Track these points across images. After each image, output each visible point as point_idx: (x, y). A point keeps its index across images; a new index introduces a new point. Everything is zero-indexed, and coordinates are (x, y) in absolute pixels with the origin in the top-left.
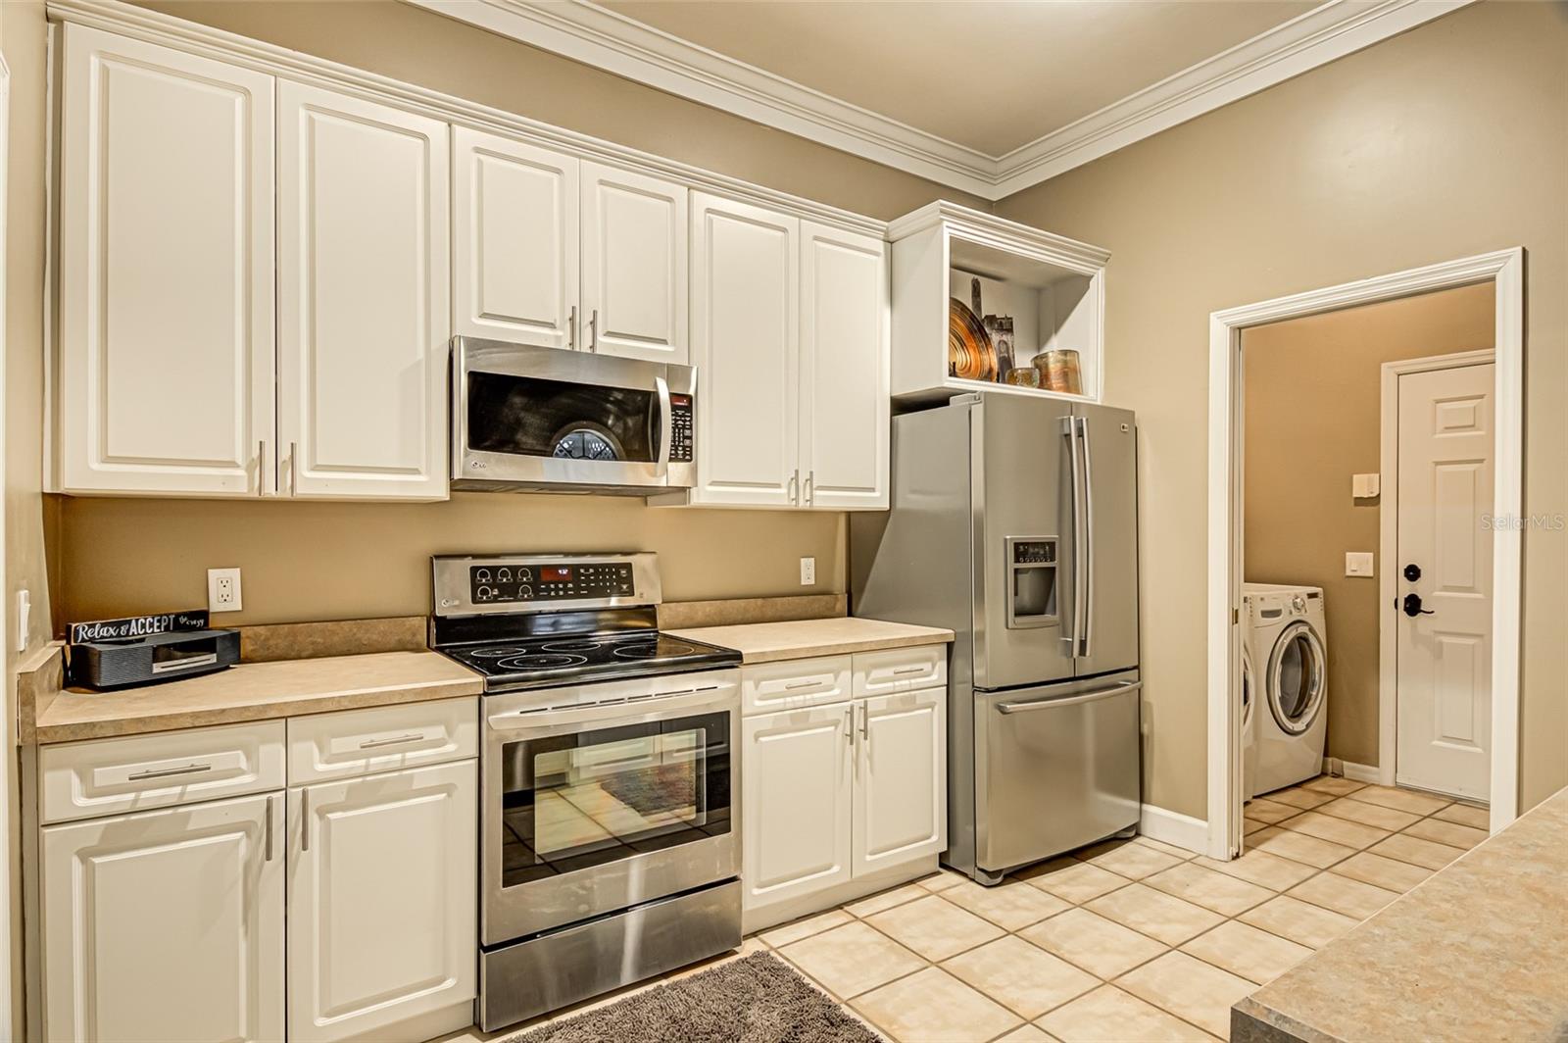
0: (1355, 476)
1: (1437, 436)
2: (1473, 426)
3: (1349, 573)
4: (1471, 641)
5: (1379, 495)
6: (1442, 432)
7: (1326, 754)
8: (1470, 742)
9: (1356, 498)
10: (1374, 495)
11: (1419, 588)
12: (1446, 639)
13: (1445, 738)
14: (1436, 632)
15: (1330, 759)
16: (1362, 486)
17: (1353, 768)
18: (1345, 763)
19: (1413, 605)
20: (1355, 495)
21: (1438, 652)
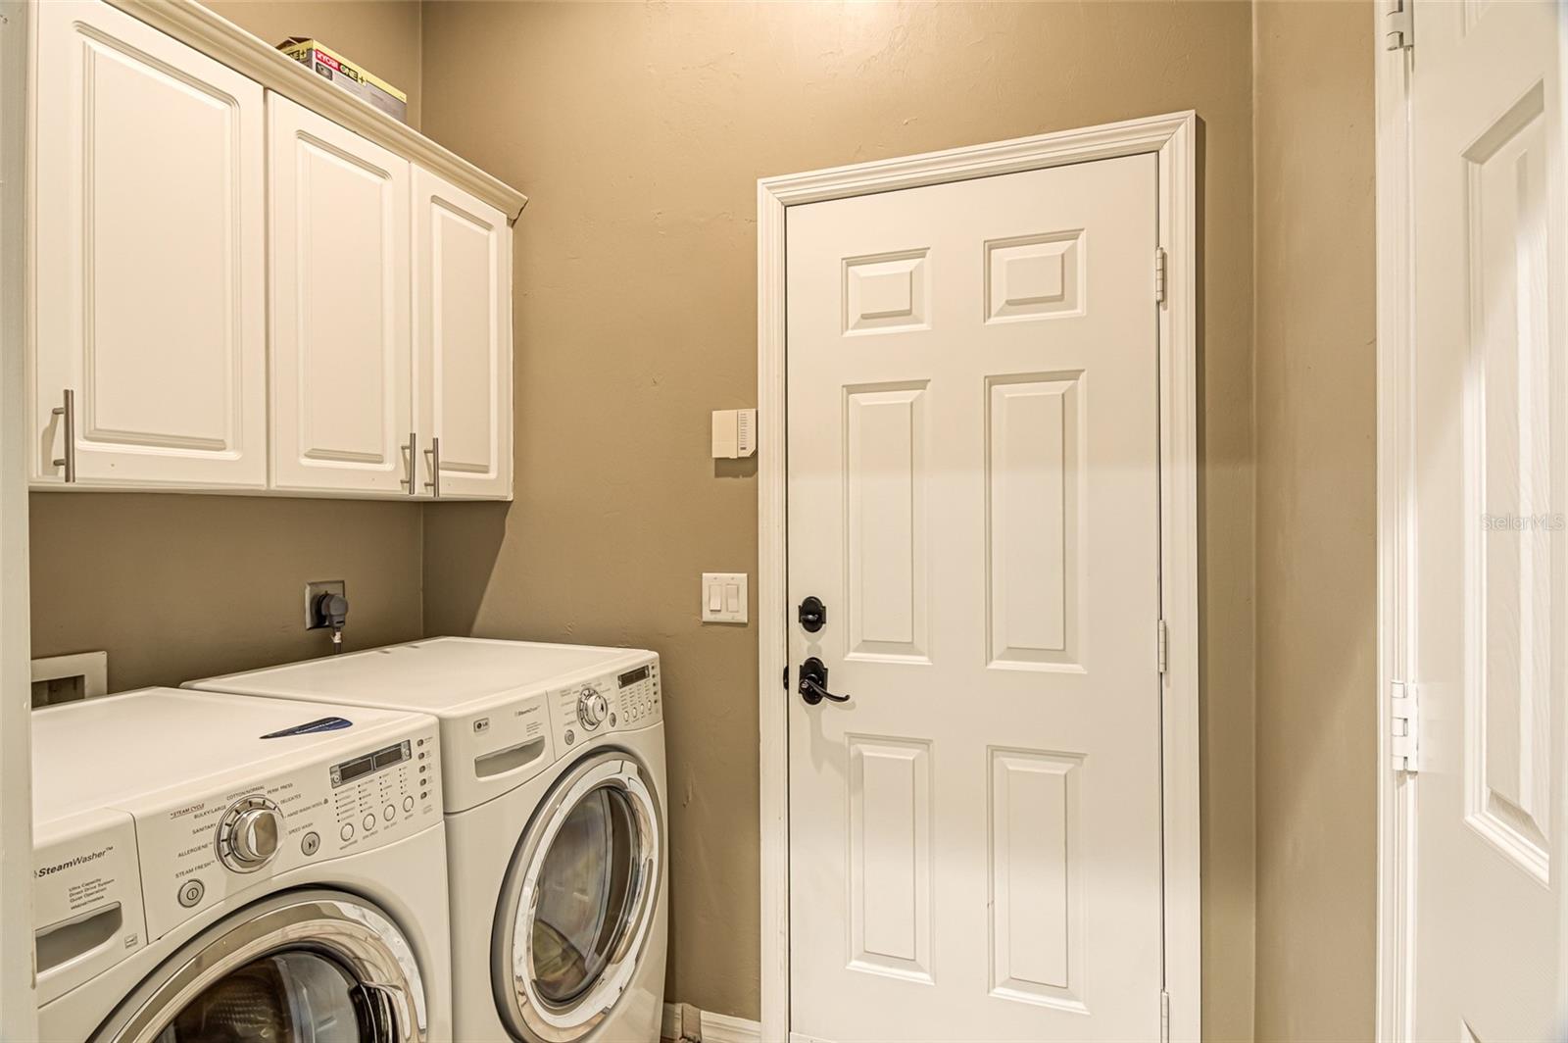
0: (714, 413)
1: (849, 333)
2: (909, 312)
3: (707, 616)
4: (909, 754)
5: (755, 454)
6: (857, 326)
7: (670, 998)
8: (911, 963)
9: (717, 459)
10: (747, 453)
11: (824, 645)
12: (869, 751)
13: (869, 955)
14: (852, 736)
15: (678, 1008)
16: (727, 437)
17: (718, 1027)
18: (705, 1015)
19: (814, 681)
20: (715, 455)
21: (855, 773)
